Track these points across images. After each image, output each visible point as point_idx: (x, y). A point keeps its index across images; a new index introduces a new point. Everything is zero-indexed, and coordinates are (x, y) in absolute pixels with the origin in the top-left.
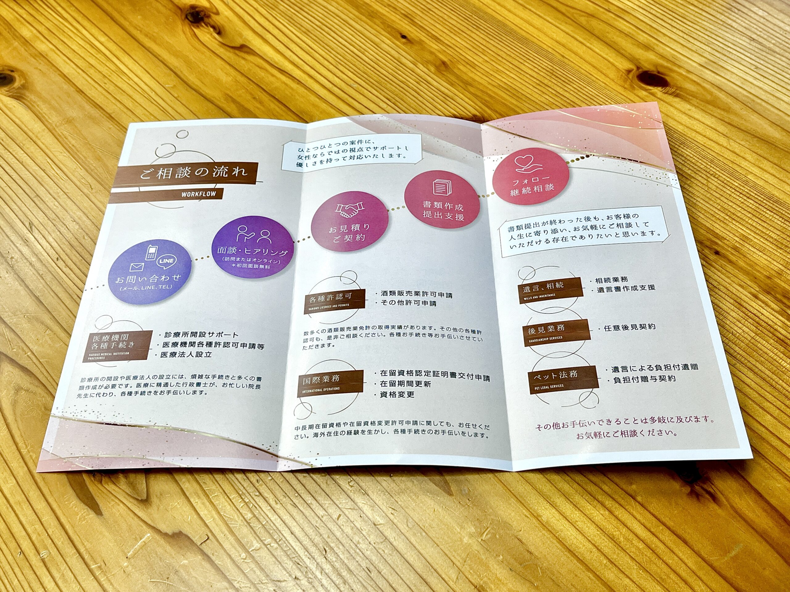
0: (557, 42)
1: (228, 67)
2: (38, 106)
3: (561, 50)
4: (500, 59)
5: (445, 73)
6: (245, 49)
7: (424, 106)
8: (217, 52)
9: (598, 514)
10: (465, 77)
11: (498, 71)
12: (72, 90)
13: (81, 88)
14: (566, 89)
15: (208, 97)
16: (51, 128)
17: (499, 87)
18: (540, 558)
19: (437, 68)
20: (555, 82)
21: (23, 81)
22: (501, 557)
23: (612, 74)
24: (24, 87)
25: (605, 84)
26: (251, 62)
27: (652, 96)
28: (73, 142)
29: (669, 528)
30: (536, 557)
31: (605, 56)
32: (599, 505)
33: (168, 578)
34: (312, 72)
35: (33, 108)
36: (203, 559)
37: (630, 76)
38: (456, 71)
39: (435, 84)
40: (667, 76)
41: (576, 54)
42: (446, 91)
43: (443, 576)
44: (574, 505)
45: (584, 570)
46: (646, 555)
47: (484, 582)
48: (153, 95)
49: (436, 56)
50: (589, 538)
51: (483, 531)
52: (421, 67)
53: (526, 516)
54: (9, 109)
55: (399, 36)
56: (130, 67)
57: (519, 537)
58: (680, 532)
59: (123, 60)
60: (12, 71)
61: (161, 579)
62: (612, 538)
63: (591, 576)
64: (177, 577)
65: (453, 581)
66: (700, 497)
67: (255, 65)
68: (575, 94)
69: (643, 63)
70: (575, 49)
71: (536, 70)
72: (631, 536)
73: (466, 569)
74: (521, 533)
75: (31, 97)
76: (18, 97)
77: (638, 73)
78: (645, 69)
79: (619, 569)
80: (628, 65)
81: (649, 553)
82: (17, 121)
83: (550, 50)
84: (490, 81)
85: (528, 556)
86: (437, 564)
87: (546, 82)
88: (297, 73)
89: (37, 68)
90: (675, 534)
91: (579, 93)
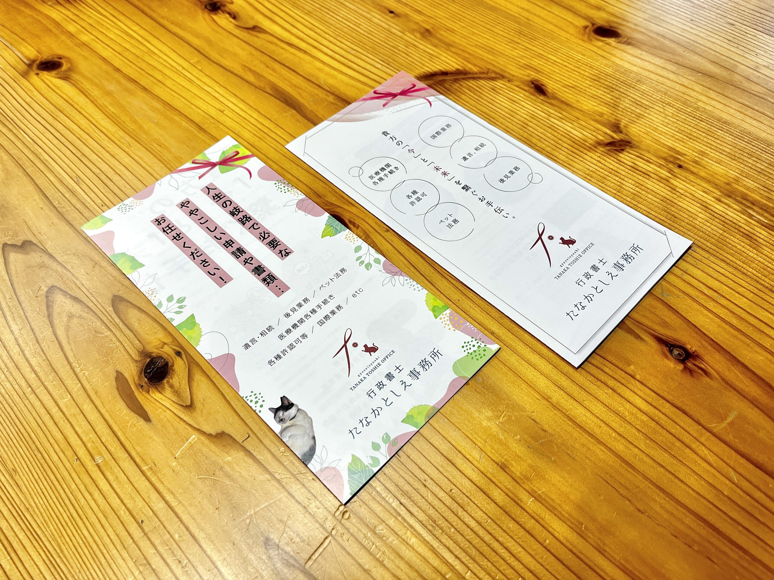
0: (521, 8)
1: (243, 43)
2: (82, 83)
3: (526, 14)
4: (475, 24)
5: (429, 38)
6: (257, 29)
7: (413, 65)
8: (234, 33)
9: (603, 393)
10: (446, 40)
11: (474, 33)
12: (110, 69)
13: (118, 67)
14: (534, 44)
15: (228, 68)
16: (93, 100)
17: (477, 46)
18: (554, 435)
19: (422, 34)
20: (524, 40)
21: (69, 66)
22: (519, 436)
23: (572, 30)
24: (70, 69)
25: (567, 38)
26: (263, 39)
27: (607, 46)
28: (112, 109)
29: (668, 401)
30: (551, 435)
31: (563, 17)
32: (602, 385)
33: (214, 474)
34: (316, 44)
35: (78, 86)
36: (246, 455)
37: (587, 30)
38: (438, 36)
39: (421, 47)
40: (619, 29)
41: (539, 16)
42: (431, 52)
43: (468, 457)
44: (580, 386)
45: (595, 443)
46: (651, 427)
47: (506, 460)
48: (180, 69)
49: (420, 26)
50: (597, 415)
51: (499, 414)
52: (408, 34)
53: (538, 399)
54: (58, 88)
55: (387, 12)
56: (159, 48)
57: (533, 417)
58: (679, 404)
59: (152, 42)
60: (61, 58)
61: (208, 476)
62: (617, 413)
63: (603, 448)
64: (222, 473)
65: (477, 461)
66: (693, 373)
67: (267, 41)
68: (541, 48)
69: (596, 20)
70: (538, 13)
71: (506, 31)
72: (635, 410)
73: (488, 449)
74: (534, 414)
75: (75, 76)
76: (66, 78)
77: (593, 28)
78: (599, 25)
79: (628, 440)
80: (585, 23)
81: (653, 424)
82: (64, 96)
83: (516, 15)
84: (468, 42)
85: (542, 433)
86: (461, 446)
87: (516, 40)
88: (303, 45)
89: (80, 55)
90: (675, 407)
91: (545, 47)
